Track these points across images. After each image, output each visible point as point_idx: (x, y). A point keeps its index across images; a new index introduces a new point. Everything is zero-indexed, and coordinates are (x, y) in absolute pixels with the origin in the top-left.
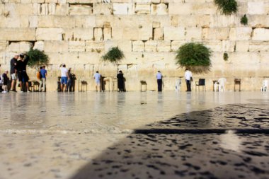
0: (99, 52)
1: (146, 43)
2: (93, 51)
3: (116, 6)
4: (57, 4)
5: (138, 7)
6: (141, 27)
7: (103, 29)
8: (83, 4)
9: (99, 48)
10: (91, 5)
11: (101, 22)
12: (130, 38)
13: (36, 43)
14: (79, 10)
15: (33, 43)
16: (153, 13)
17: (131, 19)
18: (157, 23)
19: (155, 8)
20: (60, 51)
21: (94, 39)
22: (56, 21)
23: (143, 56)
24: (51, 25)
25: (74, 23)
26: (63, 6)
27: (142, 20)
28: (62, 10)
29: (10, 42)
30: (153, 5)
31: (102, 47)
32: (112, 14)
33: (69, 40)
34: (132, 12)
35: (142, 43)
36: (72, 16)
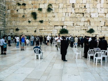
0: (86, 30)
1: (102, 27)
2: (84, 29)
3: (92, 14)
4: (71, 13)
5: (100, 15)
6: (100, 22)
7: (87, 22)
8: (80, 13)
9: (86, 29)
10: (83, 13)
11: (86, 20)
12: (97, 25)
13: (64, 26)
14: (79, 15)
15: (63, 26)
16: (105, 17)
17: (97, 19)
18: (106, 20)
19: (105, 15)
20: (72, 29)
21: (84, 26)
22: (71, 19)
23: (101, 32)
24: (69, 20)
25: (77, 20)
26: (73, 14)
27: (101, 19)
28: (73, 15)
29: (55, 26)
30: (105, 14)
31: (87, 28)
32: (91, 17)
33: (75, 25)
34: (97, 16)
35: (101, 27)
36: (77, 17)
